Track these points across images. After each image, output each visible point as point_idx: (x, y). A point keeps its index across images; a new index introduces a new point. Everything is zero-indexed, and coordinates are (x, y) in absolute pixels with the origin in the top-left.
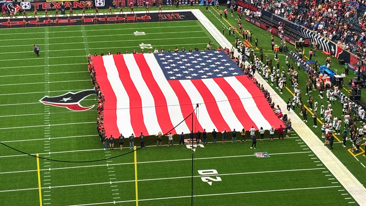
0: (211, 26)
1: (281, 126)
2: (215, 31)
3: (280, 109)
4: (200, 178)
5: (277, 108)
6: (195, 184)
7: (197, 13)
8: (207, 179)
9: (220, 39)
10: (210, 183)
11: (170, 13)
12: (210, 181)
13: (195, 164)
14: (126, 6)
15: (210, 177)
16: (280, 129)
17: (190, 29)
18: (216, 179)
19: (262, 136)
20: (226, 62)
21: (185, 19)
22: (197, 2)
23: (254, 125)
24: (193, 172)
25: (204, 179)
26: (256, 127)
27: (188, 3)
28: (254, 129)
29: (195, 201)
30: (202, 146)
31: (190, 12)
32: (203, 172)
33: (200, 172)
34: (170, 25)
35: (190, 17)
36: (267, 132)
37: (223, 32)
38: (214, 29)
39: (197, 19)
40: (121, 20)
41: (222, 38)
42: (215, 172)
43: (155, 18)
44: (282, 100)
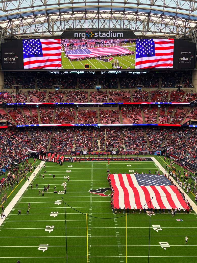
0: (159, 164)
1: (188, 208)
2: (160, 166)
3: (187, 201)
4: (153, 229)
5: (187, 200)
6: (151, 231)
7: (153, 158)
8: (156, 229)
9: (162, 170)
10: (157, 231)
11: (142, 158)
12: (157, 230)
13: (151, 222)
14: (124, 154)
15: (157, 228)
16: (187, 209)
17: (150, 165)
18: (160, 229)
19: (180, 212)
20: (165, 180)
21: (148, 160)
22: (153, 154)
23: (176, 207)
24: (150, 226)
25: (154, 229)
26: (177, 208)
27: (149, 154)
28: (176, 209)
29: (151, 238)
30: (154, 215)
31: (150, 158)
32: (154, 226)
33: (153, 226)
34: (141, 163)
35: (150, 160)
36: (182, 210)
37: (164, 167)
38: (160, 165)
39: (153, 161)
40: (122, 160)
41: (163, 169)
42: (159, 226)
43: (136, 159)
44: (189, 197)
